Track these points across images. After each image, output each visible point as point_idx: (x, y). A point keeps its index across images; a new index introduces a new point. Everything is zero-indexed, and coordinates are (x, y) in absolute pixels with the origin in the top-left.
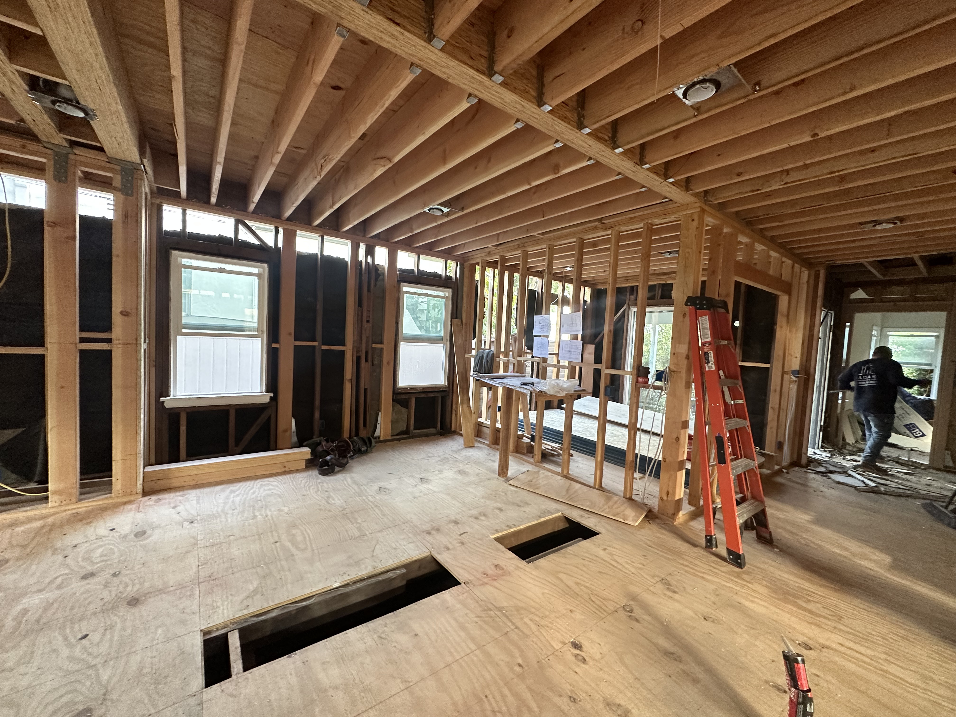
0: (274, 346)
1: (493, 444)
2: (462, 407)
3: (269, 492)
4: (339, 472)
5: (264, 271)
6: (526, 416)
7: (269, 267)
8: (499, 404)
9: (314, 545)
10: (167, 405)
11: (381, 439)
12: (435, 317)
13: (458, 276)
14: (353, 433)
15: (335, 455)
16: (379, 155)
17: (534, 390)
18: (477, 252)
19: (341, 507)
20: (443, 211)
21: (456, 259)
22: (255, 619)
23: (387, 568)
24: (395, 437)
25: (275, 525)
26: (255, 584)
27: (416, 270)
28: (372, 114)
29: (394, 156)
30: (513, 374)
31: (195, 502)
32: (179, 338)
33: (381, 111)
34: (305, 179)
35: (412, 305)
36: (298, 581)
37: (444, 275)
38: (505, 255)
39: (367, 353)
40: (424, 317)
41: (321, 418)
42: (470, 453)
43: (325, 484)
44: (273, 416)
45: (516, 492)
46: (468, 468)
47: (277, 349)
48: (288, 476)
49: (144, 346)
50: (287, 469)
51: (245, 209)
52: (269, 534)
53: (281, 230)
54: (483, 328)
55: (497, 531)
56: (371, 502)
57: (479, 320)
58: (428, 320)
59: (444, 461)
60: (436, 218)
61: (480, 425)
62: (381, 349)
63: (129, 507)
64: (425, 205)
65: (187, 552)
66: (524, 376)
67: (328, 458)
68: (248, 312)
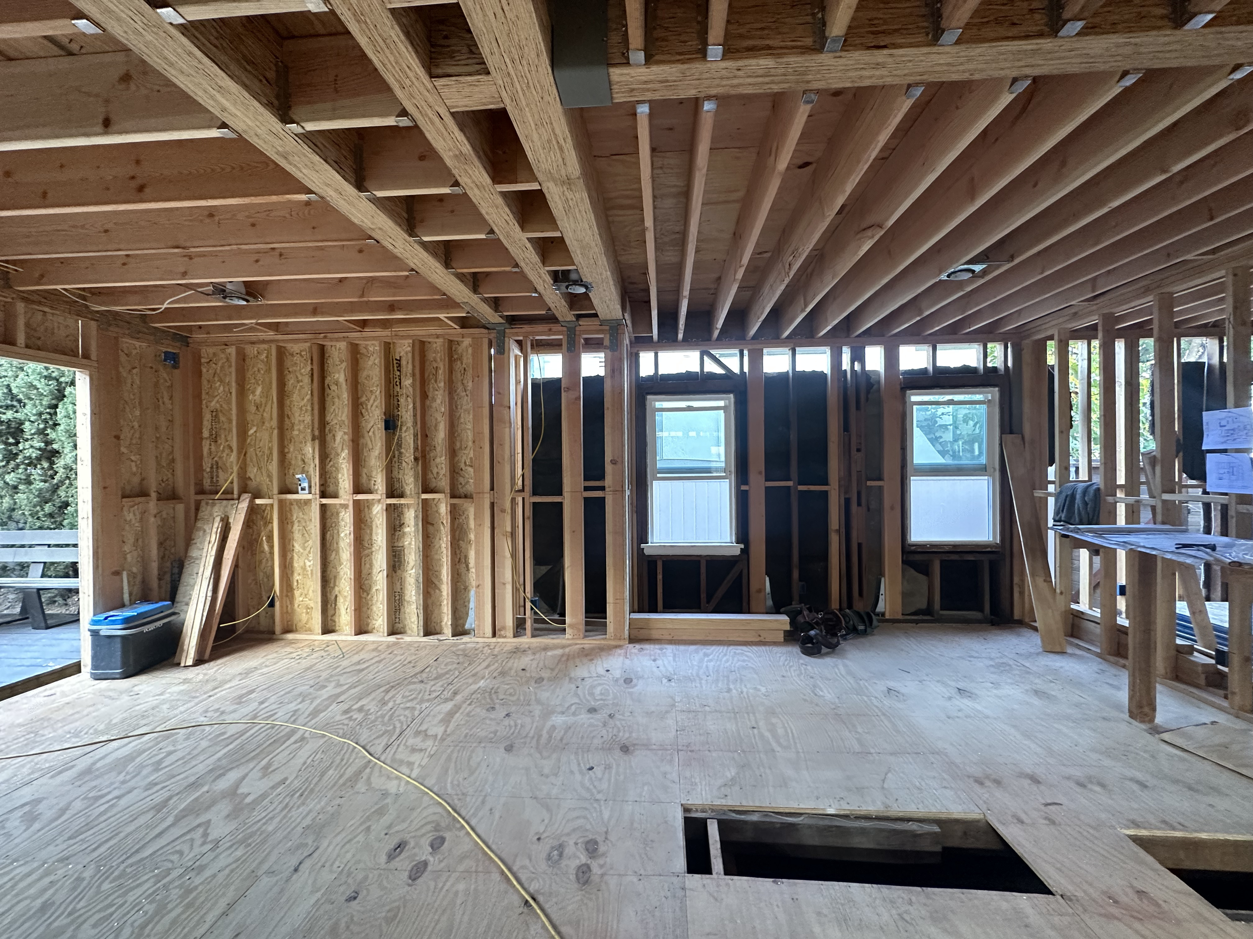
0: (744, 488)
1: (1110, 654)
2: (1034, 581)
3: (744, 664)
4: (827, 654)
5: (730, 402)
6: (1198, 612)
7: (735, 397)
8: (1122, 579)
9: (798, 746)
10: (647, 552)
11: (887, 616)
12: (968, 435)
13: (1010, 364)
14: (845, 605)
15: (821, 631)
16: (864, 225)
17: (1218, 560)
18: (1048, 319)
19: (832, 704)
20: (973, 271)
21: (1004, 339)
22: (734, 815)
23: (908, 815)
24: (909, 617)
25: (752, 706)
26: (733, 772)
27: (931, 369)
28: (853, 177)
29: (887, 219)
30: (1151, 526)
31: (671, 658)
32: (655, 483)
33: (866, 167)
34: (771, 286)
35: (926, 420)
36: (781, 786)
37: (982, 367)
38: (1113, 310)
39: (859, 494)
40: (948, 436)
41: (800, 580)
42: (1058, 664)
43: (809, 668)
44: (745, 572)
45: (1182, 760)
46: (1054, 690)
47: (747, 491)
48: (763, 648)
49: (628, 493)
50: (762, 639)
51: (709, 339)
52: (746, 715)
53: (746, 352)
54: (1071, 445)
55: (1137, 825)
56: (877, 707)
57: (1061, 432)
58: (956, 440)
59: (1002, 667)
60: (961, 285)
61: (1079, 615)
62: (880, 488)
63: (619, 651)
64: (941, 272)
65: (667, 712)
66: (1186, 531)
67: (812, 633)
68: (714, 450)
